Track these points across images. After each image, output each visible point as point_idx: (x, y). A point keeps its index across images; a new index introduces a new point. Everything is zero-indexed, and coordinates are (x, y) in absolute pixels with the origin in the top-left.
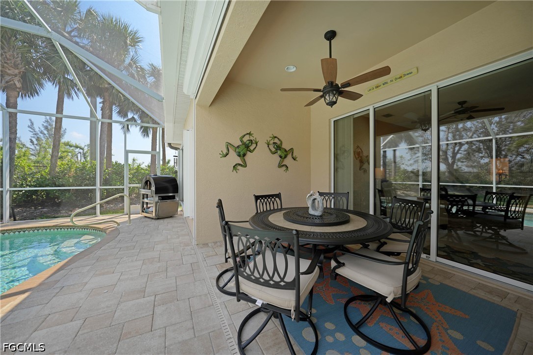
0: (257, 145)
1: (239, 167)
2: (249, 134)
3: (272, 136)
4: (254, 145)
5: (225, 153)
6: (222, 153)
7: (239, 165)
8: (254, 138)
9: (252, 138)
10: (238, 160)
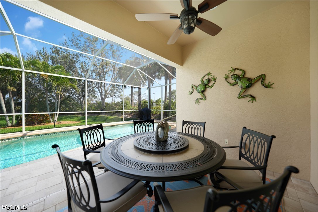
0: (215, 81)
1: (200, 101)
2: (209, 74)
3: (232, 69)
4: (212, 82)
5: (191, 92)
6: (189, 92)
7: (200, 99)
8: (212, 77)
9: (210, 77)
10: (199, 96)
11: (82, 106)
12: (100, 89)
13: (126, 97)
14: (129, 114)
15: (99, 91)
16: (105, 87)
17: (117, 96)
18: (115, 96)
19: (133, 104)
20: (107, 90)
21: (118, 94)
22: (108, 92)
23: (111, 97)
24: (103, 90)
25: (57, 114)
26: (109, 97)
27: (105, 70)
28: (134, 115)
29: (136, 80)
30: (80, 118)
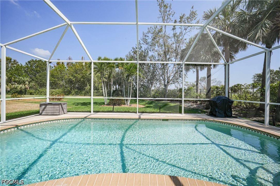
11: (150, 93)
12: (163, 76)
13: (191, 84)
14: (193, 103)
15: (163, 78)
16: (167, 73)
17: (180, 83)
18: (178, 82)
19: (199, 91)
20: (170, 76)
21: (180, 80)
22: (171, 78)
23: (174, 83)
24: (166, 77)
25: (129, 99)
26: (171, 84)
27: (168, 57)
28: (200, 104)
29: (203, 57)
30: (147, 103)
